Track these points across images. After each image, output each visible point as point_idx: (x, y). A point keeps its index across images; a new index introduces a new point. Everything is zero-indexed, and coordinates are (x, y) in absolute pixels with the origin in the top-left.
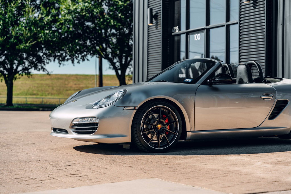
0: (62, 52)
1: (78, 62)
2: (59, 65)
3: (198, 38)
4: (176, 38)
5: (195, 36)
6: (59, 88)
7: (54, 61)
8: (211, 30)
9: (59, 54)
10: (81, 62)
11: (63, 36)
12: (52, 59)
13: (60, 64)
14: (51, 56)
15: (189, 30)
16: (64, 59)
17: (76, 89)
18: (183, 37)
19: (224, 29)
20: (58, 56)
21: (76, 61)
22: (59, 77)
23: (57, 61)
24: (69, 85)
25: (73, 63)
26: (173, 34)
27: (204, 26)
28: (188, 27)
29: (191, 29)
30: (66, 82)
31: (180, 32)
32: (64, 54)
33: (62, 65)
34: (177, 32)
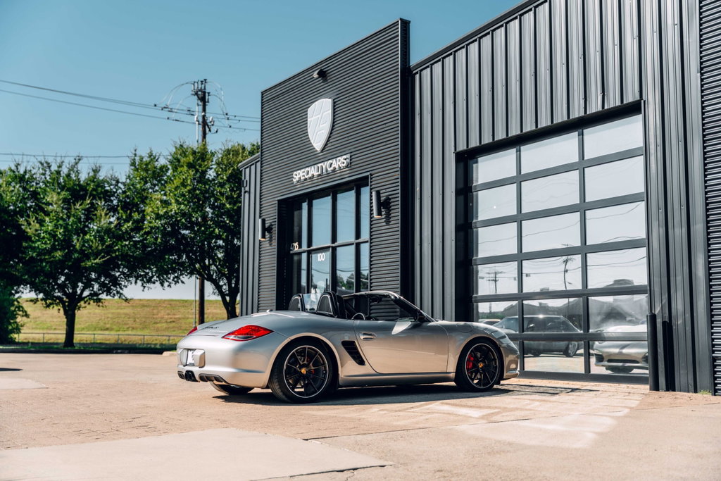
0: (147, 271)
1: (169, 286)
2: (142, 288)
3: (322, 259)
4: (296, 258)
5: (319, 255)
6: (143, 320)
7: (136, 283)
8: (338, 249)
9: (142, 273)
10: (172, 285)
11: (149, 249)
12: (133, 280)
13: (144, 287)
14: (132, 277)
15: (311, 248)
16: (149, 281)
17: (169, 321)
18: (304, 256)
19: (353, 247)
20: (141, 275)
21: (166, 284)
22: (144, 304)
23: (139, 283)
24: (159, 315)
25: (162, 285)
26: (291, 252)
27: (329, 244)
28: (310, 244)
29: (314, 247)
30: (155, 311)
31: (300, 250)
32: (150, 274)
33: (146, 288)
34: (296, 249)
